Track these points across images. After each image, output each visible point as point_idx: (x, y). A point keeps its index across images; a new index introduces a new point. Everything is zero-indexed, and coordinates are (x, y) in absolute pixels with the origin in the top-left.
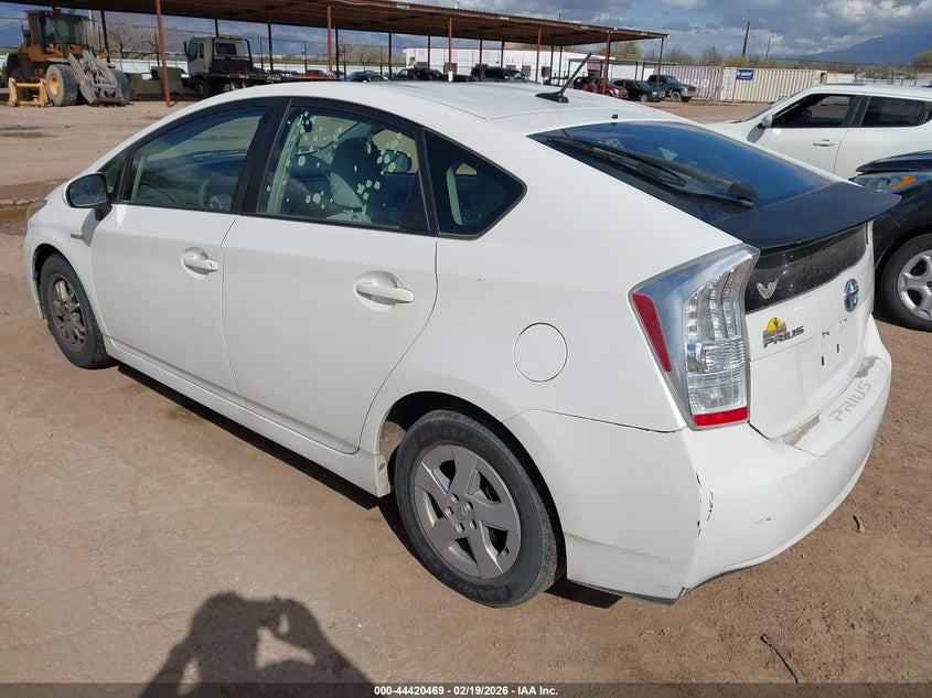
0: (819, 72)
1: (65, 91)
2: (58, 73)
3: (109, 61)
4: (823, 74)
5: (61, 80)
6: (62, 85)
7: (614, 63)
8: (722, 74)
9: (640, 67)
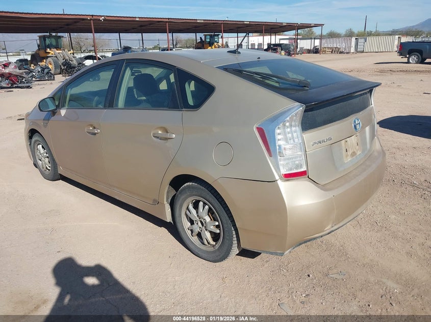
0: (397, 37)
1: (55, 69)
2: (52, 61)
3: (73, 55)
4: (399, 37)
5: (53, 64)
6: (54, 66)
7: (300, 39)
8: (351, 40)
9: (313, 40)
